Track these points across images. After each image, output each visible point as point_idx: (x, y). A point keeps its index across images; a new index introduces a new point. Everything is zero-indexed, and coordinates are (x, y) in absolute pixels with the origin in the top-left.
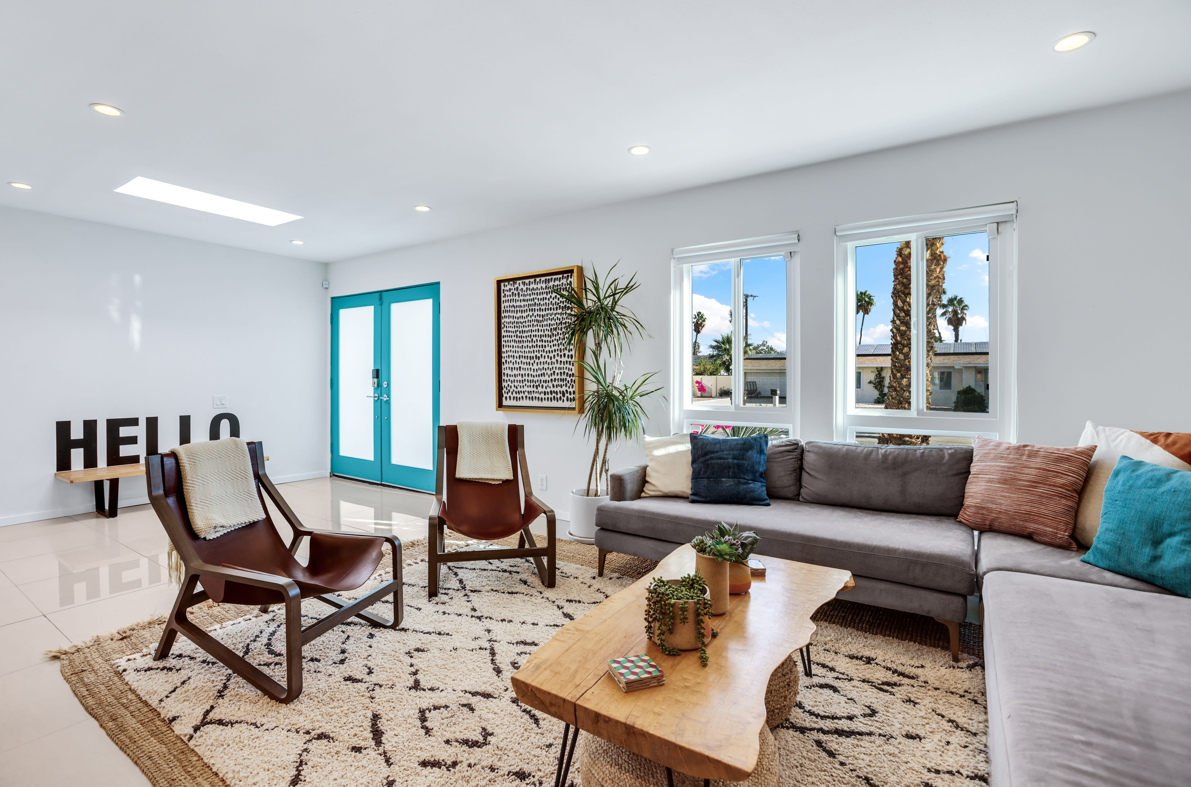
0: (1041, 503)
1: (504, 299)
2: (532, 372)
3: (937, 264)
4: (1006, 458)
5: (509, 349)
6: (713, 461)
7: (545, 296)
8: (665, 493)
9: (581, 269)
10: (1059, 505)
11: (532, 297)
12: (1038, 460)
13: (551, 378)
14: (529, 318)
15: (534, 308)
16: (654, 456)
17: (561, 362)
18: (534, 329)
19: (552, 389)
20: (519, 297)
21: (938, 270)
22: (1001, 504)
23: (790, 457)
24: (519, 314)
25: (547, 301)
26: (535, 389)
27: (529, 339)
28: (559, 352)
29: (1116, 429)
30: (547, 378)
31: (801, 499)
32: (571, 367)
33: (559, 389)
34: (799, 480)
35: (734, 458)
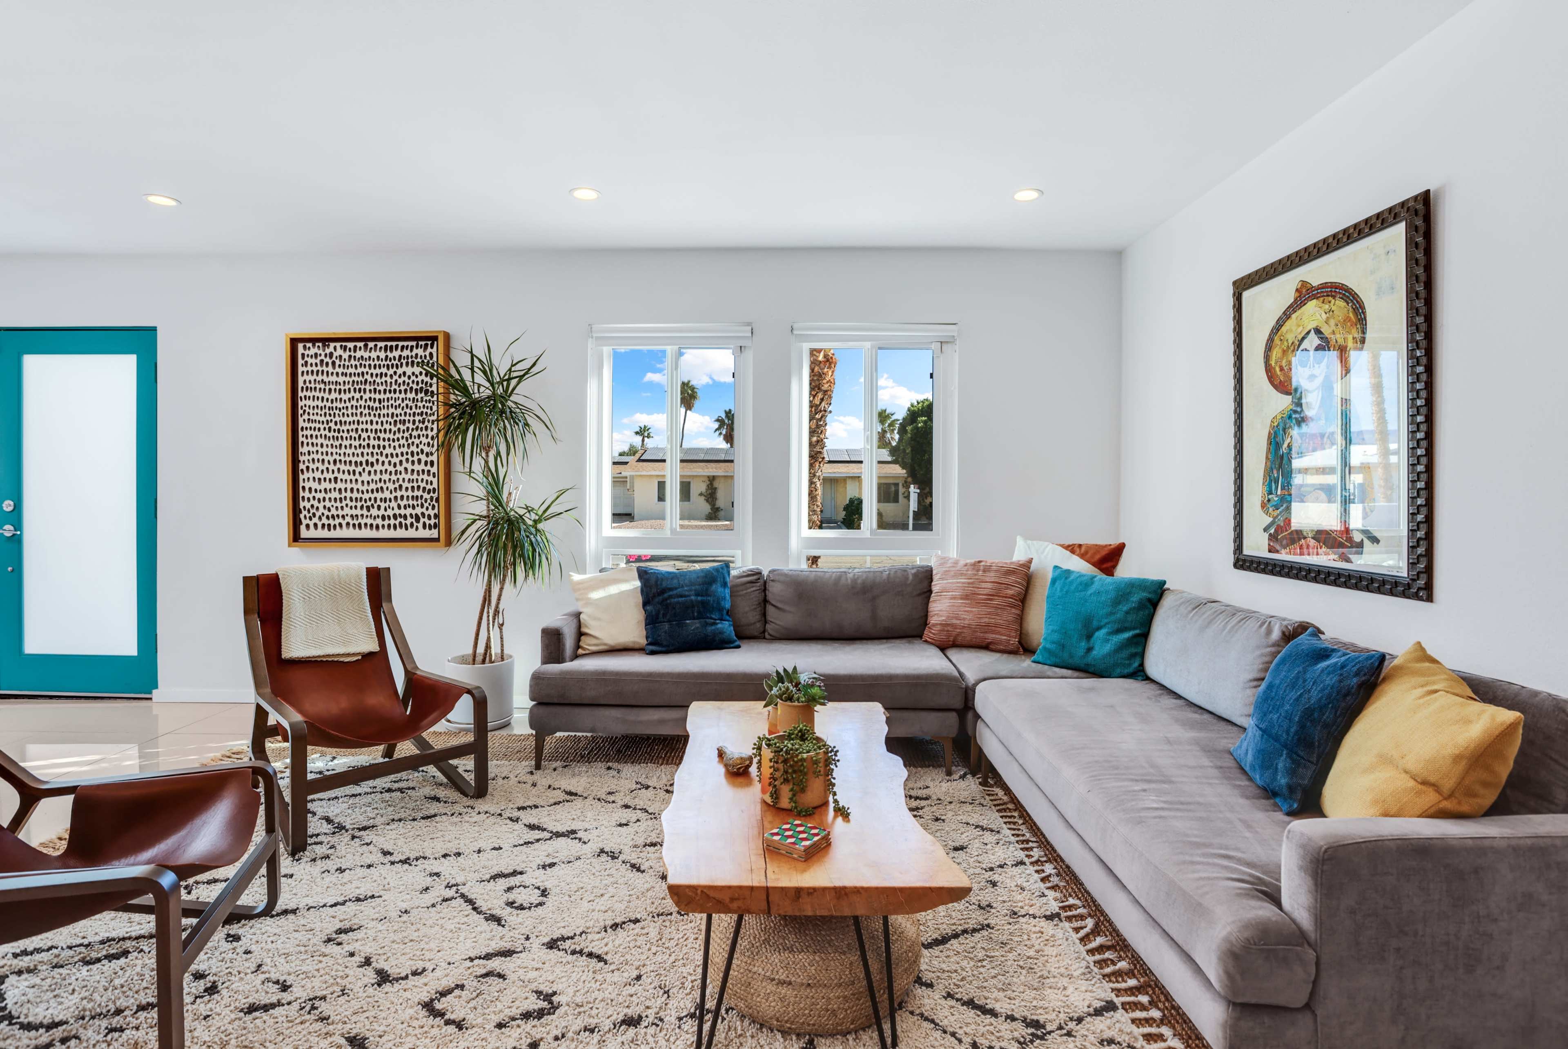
0: (997, 615)
1: (305, 369)
2: (359, 486)
3: (830, 367)
4: (965, 575)
5: (315, 449)
6: (673, 600)
7: (384, 370)
8: (612, 646)
9: (447, 336)
10: (1009, 615)
11: (360, 370)
12: (992, 574)
13: (394, 494)
14: (354, 403)
15: (363, 387)
16: (589, 599)
17: (413, 471)
18: (364, 419)
19: (397, 511)
20: (334, 368)
21: (830, 374)
22: (964, 619)
23: (754, 589)
24: (334, 396)
25: (388, 379)
26: (365, 512)
27: (354, 434)
28: (409, 456)
29: (1041, 543)
30: (387, 494)
31: (767, 636)
32: (430, 478)
33: (409, 511)
34: (764, 614)
35: (697, 595)
